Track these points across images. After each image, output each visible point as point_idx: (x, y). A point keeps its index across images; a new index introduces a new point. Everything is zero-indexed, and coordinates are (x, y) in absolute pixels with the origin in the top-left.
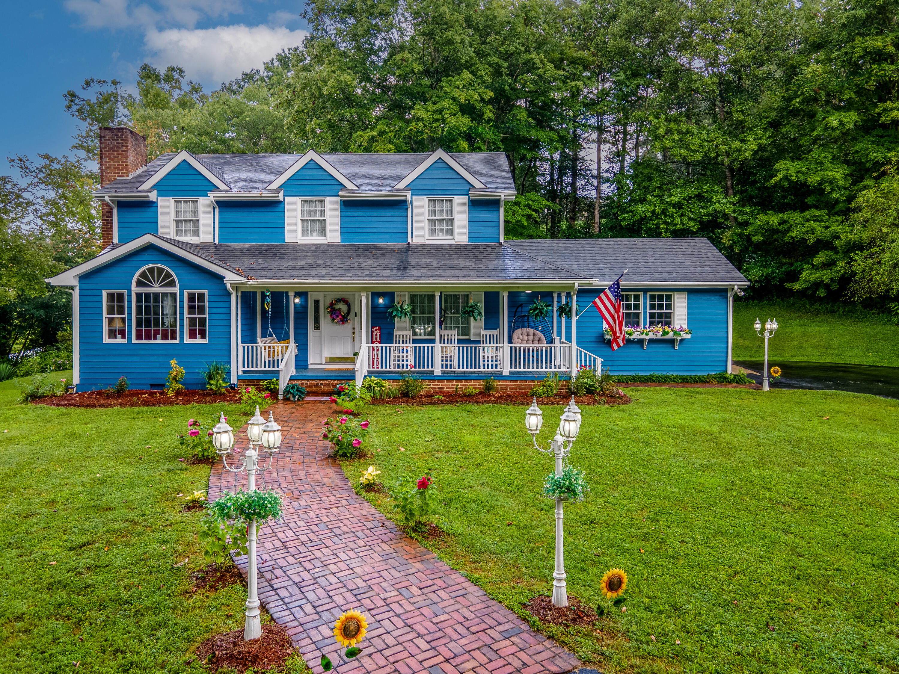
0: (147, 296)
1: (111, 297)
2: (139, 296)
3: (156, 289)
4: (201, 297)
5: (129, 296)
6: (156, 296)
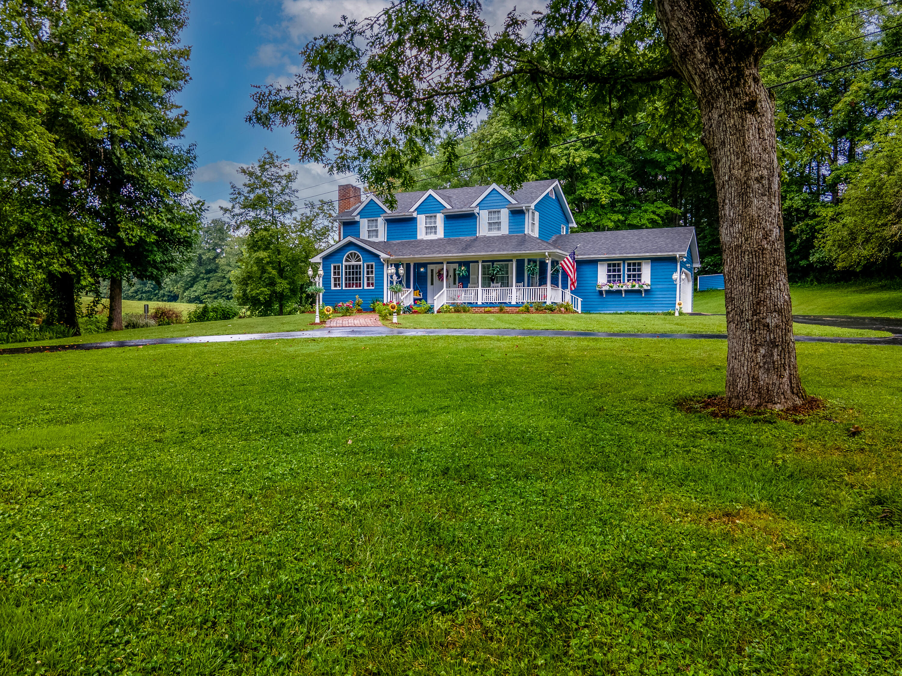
0: (349, 266)
1: (335, 267)
2: (346, 266)
3: (353, 263)
4: (371, 266)
5: (342, 266)
6: (353, 266)
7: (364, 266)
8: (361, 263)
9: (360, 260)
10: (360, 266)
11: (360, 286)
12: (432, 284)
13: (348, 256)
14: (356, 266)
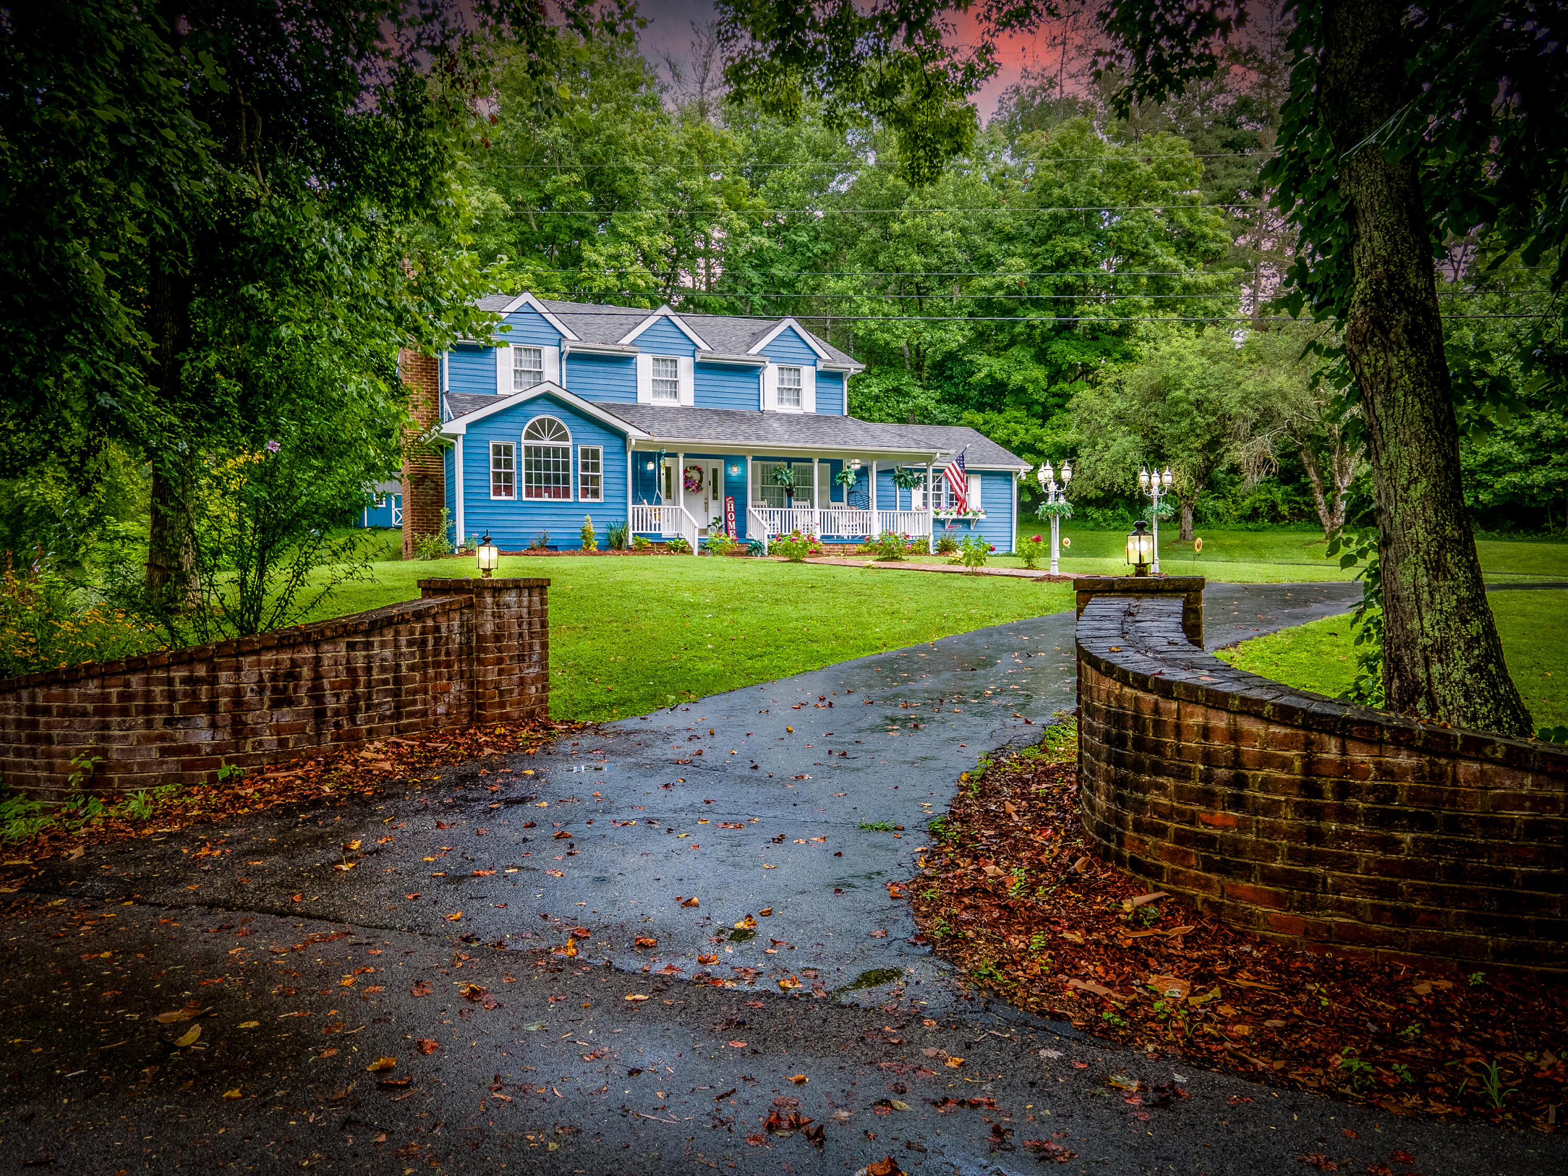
0: (538, 449)
1: (497, 449)
2: (528, 449)
3: (546, 442)
4: (595, 454)
5: (519, 449)
6: (547, 450)
7: (575, 451)
8: (569, 444)
9: (564, 437)
10: (565, 452)
11: (566, 495)
13: (533, 427)
14: (556, 450)
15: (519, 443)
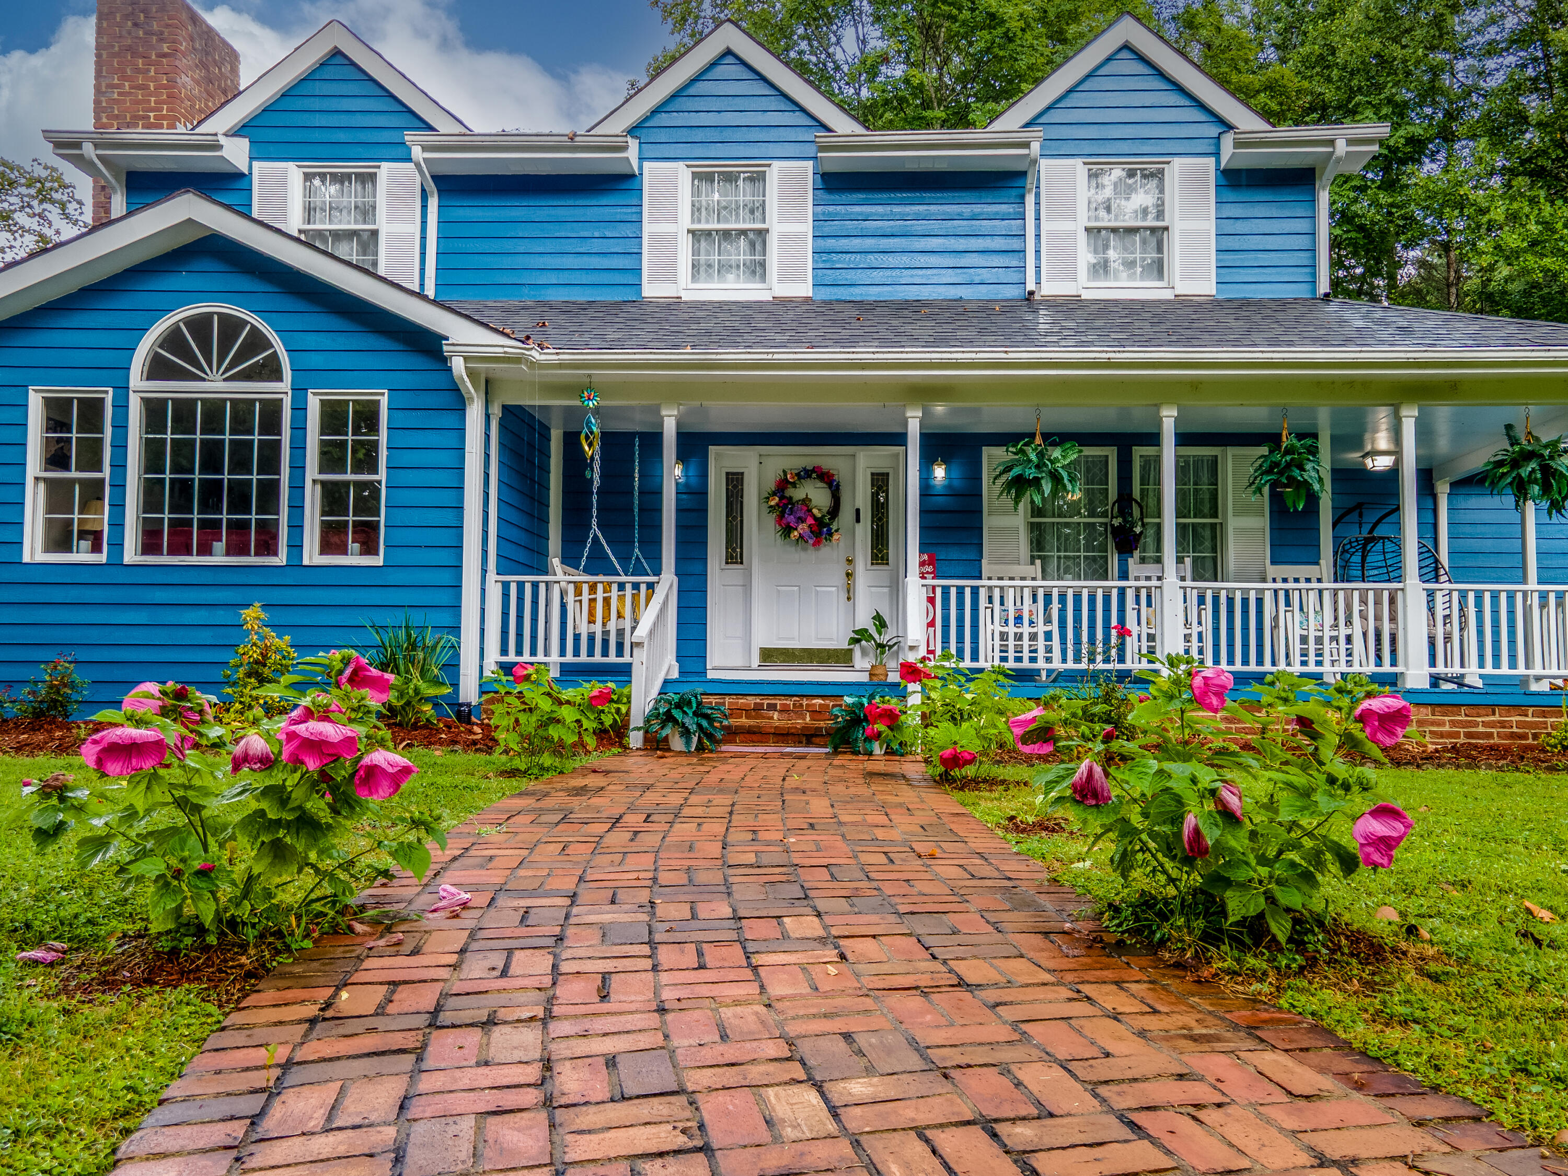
0: (184, 409)
1: (58, 411)
2: (153, 409)
3: (213, 385)
4: (367, 413)
5: (122, 407)
6: (214, 410)
7: (300, 409)
8: (282, 389)
9: (271, 370)
10: (272, 411)
11: (268, 546)
12: (734, 555)
13: (173, 340)
14: (242, 409)
15: (123, 389)
